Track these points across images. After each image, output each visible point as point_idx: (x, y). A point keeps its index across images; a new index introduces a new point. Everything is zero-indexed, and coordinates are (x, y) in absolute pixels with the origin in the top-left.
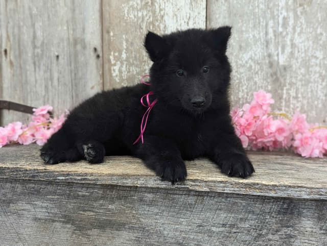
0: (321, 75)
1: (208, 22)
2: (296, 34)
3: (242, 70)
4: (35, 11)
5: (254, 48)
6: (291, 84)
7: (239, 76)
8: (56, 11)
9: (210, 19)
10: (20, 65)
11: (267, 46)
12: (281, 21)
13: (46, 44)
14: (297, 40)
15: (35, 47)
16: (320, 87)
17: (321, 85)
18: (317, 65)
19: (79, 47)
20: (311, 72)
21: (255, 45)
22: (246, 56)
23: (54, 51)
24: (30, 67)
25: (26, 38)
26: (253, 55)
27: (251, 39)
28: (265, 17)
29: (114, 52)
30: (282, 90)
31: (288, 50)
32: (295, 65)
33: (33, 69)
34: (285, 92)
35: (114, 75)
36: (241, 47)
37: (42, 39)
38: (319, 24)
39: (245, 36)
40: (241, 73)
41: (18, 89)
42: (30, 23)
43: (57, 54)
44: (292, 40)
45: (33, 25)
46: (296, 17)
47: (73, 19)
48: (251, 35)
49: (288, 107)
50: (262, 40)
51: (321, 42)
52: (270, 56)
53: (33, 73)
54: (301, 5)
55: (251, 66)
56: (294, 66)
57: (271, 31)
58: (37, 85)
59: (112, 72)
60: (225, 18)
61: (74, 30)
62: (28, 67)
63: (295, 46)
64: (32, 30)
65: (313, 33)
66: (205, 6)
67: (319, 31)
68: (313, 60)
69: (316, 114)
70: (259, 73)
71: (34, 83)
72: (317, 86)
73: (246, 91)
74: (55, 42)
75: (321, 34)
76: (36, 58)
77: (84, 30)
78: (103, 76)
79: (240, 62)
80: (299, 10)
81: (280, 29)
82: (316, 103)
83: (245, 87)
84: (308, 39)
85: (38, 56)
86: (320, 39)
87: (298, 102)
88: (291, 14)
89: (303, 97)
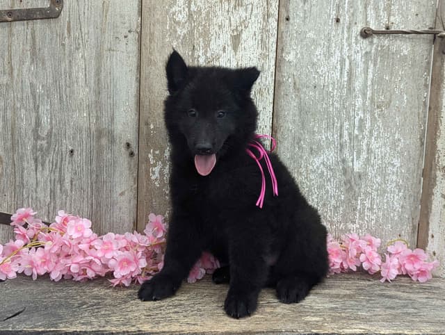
0: (397, 185)
1: (275, 120)
2: (373, 138)
3: (312, 177)
4: (40, 90)
5: (326, 152)
6: (367, 194)
7: (308, 184)
8: (72, 92)
9: (278, 116)
10: (14, 161)
11: (341, 150)
12: (357, 123)
13: (55, 135)
14: (374, 145)
15: (37, 138)
16: (396, 197)
17: (398, 195)
18: (393, 173)
19: (104, 141)
20: (388, 180)
21: (328, 148)
22: (317, 161)
23: (67, 145)
24: (29, 164)
25: (25, 124)
26: (325, 160)
27: (323, 141)
28: (339, 118)
29: (154, 150)
30: (356, 200)
31: (364, 155)
32: (371, 172)
33: (34, 168)
34: (359, 202)
35: (153, 178)
36: (311, 149)
37: (49, 127)
38: (397, 129)
39: (318, 137)
40: (312, 180)
41: (8, 194)
42: (32, 105)
43: (70, 148)
44: (368, 145)
45: (36, 108)
46: (373, 120)
47: (98, 104)
48: (324, 137)
49: (362, 219)
50: (336, 143)
51: (399, 148)
52: (344, 161)
53: (33, 173)
54: (378, 107)
55: (323, 172)
56: (370, 174)
57: (346, 133)
58: (39, 190)
59: (151, 174)
60: (294, 115)
61: (97, 118)
62: (25, 165)
63: (372, 152)
64: (34, 115)
65: (391, 138)
66: (271, 100)
67: (397, 136)
68: (390, 168)
69: (392, 228)
70: (332, 180)
71: (35, 187)
72: (394, 197)
73: (316, 200)
74: (70, 132)
75: (399, 140)
76: (38, 153)
77: (112, 119)
78: (137, 179)
79: (311, 167)
80: (377, 111)
81: (356, 132)
82: (392, 215)
83: (316, 196)
84: (385, 144)
85: (41, 150)
86: (398, 146)
87: (373, 213)
88: (368, 116)
89: (379, 209)
